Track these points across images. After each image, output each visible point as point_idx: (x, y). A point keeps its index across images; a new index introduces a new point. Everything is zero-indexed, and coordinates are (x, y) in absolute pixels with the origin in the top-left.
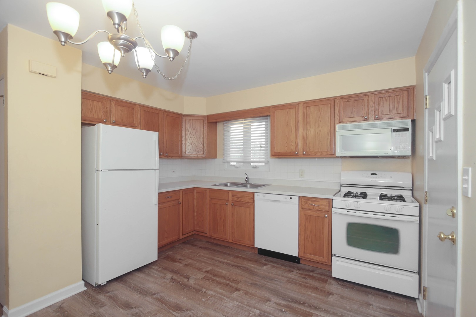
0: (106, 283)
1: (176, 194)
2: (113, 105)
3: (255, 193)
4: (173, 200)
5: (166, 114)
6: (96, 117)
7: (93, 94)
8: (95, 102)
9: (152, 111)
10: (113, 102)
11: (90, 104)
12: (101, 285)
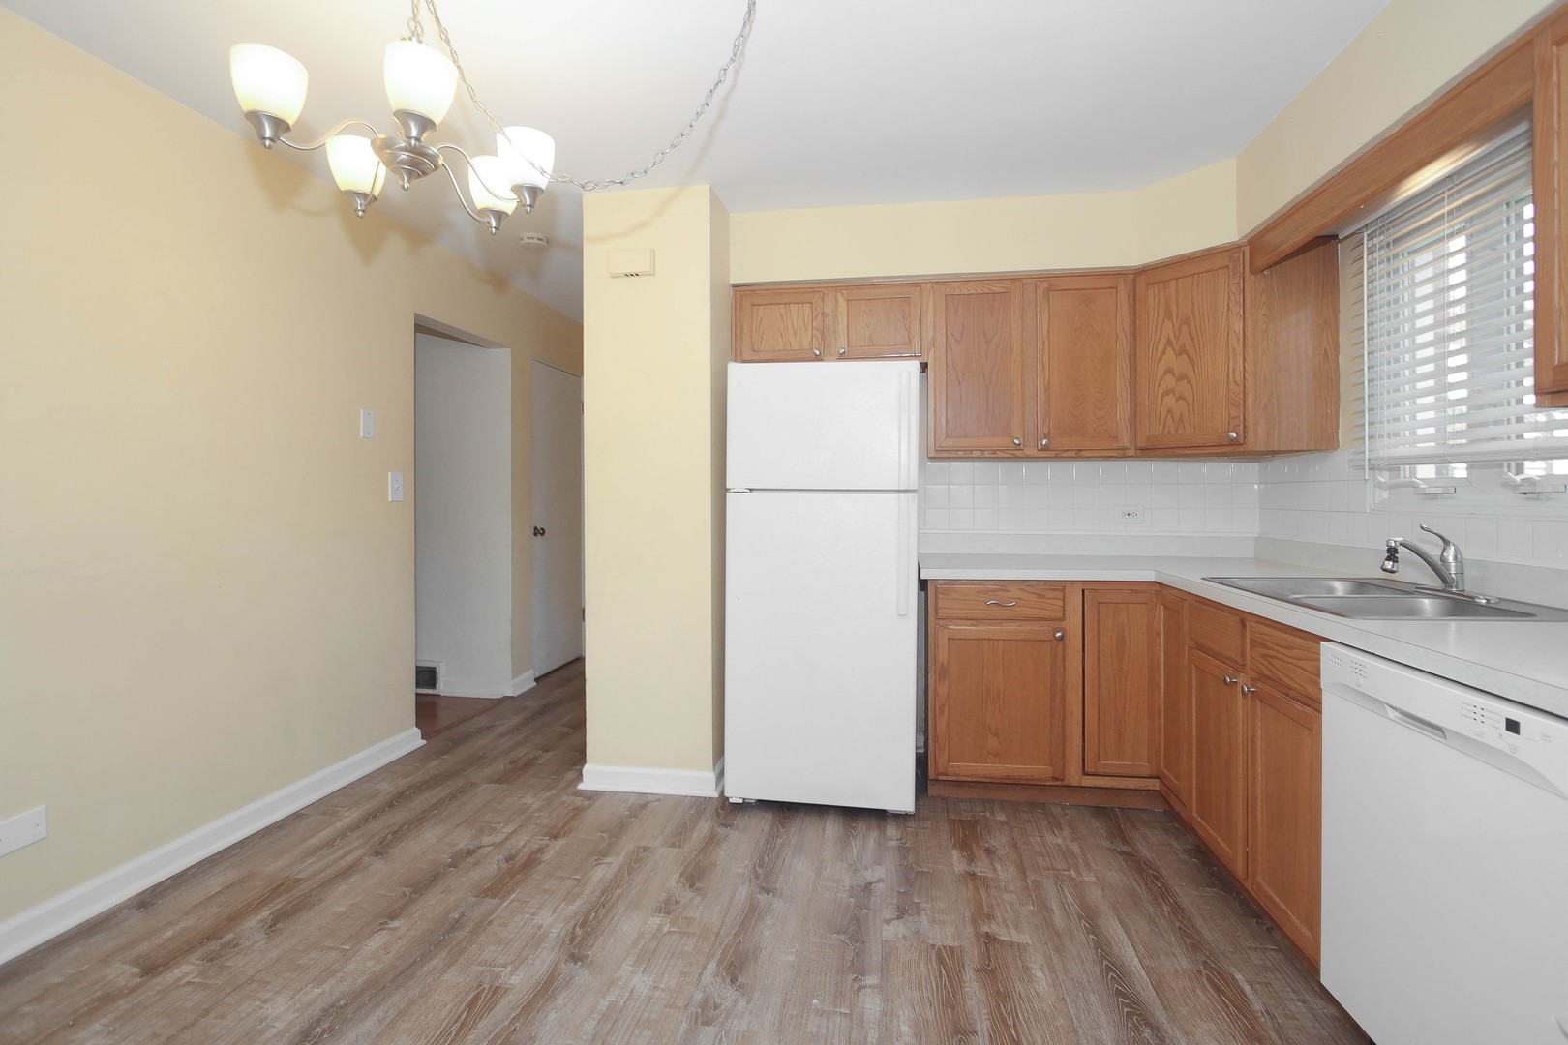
0: (741, 801)
1: (1043, 597)
2: (842, 303)
3: (1323, 644)
4: (1026, 619)
5: (1045, 285)
6: (795, 347)
7: (791, 286)
8: (794, 307)
9: (979, 291)
10: (842, 294)
11: (782, 316)
12: (728, 799)
